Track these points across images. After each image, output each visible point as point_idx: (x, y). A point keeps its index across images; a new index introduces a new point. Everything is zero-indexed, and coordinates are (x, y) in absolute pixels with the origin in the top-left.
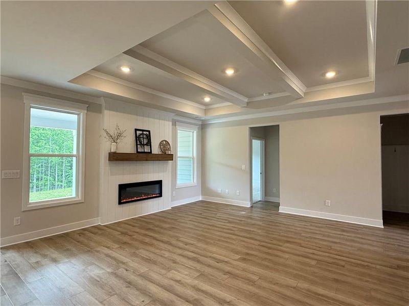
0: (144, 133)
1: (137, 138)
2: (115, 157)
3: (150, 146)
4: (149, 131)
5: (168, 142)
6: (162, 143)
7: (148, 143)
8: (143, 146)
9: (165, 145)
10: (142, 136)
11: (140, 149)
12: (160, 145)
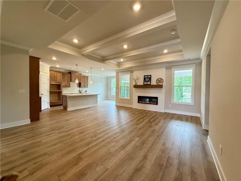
0: (148, 76)
1: (145, 79)
2: (136, 86)
3: (150, 81)
4: (151, 75)
5: (162, 79)
6: (158, 80)
7: (149, 80)
8: (146, 82)
9: (160, 80)
10: (147, 78)
11: (145, 83)
12: (156, 81)
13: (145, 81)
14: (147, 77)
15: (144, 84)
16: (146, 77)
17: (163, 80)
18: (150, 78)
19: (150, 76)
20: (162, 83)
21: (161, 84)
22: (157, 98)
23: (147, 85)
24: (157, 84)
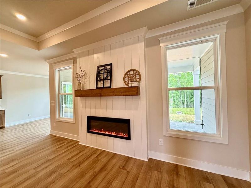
0: (106, 67)
1: (98, 74)
3: (111, 80)
4: (111, 65)
5: (136, 72)
6: (127, 74)
7: (107, 76)
8: (102, 82)
9: (132, 75)
10: (102, 72)
11: (100, 85)
12: (124, 77)
13: (100, 79)
14: (104, 69)
15: (97, 88)
16: (101, 68)
17: (139, 74)
18: (110, 72)
19: (109, 67)
20: (139, 82)
21: (135, 84)
22: (127, 122)
23: (103, 88)
24: (126, 86)
